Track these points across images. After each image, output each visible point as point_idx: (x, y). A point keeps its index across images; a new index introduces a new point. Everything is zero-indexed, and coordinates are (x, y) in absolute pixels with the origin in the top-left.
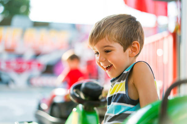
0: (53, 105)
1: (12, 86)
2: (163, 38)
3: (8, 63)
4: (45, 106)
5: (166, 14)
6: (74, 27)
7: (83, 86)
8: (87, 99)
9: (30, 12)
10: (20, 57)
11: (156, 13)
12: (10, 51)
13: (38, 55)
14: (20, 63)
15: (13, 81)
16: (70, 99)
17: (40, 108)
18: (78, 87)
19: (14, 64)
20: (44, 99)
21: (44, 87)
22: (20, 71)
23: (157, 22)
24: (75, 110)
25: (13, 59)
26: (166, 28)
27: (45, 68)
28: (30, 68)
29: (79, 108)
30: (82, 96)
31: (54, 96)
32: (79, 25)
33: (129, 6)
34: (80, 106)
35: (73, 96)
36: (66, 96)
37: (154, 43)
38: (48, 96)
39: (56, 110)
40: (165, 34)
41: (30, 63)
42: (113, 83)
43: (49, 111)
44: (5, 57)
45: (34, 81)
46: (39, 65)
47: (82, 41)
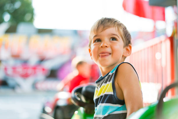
0: (56, 108)
1: (18, 90)
2: (161, 42)
3: (14, 69)
4: (49, 110)
5: (164, 19)
6: (76, 33)
7: (84, 89)
8: (88, 102)
9: (34, 19)
10: (25, 62)
11: (153, 18)
12: (16, 56)
13: (42, 60)
14: (25, 68)
15: (19, 85)
16: (71, 102)
17: (44, 112)
18: (79, 91)
19: (20, 70)
20: (48, 103)
21: (49, 91)
22: (25, 76)
23: (155, 27)
24: (76, 112)
25: (19, 64)
26: (164, 32)
27: (49, 73)
28: (35, 73)
29: (80, 111)
30: (83, 99)
31: (57, 100)
32: (80, 31)
33: (128, 11)
34: (82, 109)
35: (75, 99)
36: (68, 100)
37: (152, 47)
38: (52, 100)
39: (59, 113)
40: (163, 38)
41: (34, 68)
42: (98, 84)
43: (53, 114)
44: (12, 62)
45: (39, 86)
46: (44, 70)
47: (84, 46)
